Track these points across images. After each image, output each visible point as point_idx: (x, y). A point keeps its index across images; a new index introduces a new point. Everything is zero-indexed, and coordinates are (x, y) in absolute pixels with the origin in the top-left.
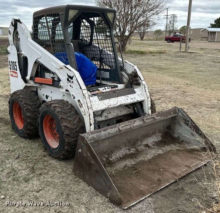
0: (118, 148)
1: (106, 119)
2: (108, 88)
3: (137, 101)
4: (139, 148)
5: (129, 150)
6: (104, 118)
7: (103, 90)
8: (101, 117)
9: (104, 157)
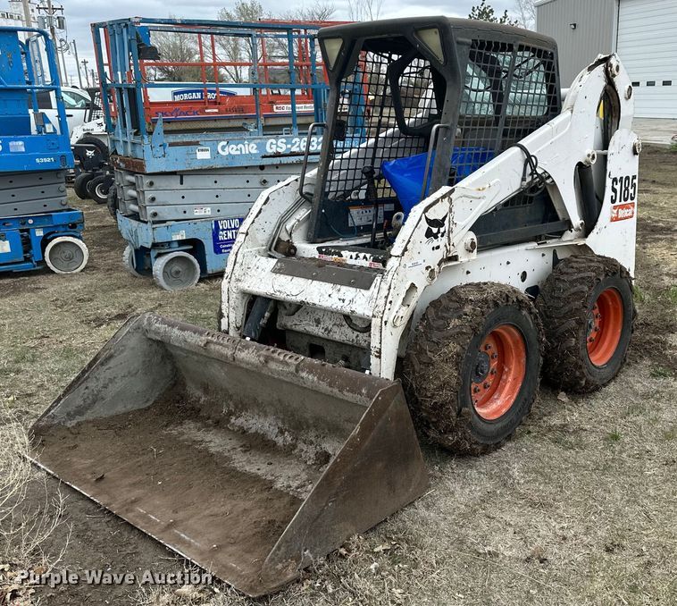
0: (261, 408)
1: (325, 336)
2: (365, 257)
3: (353, 312)
4: (301, 445)
5: (281, 432)
6: (321, 330)
7: (351, 257)
8: (317, 326)
9: (228, 406)
